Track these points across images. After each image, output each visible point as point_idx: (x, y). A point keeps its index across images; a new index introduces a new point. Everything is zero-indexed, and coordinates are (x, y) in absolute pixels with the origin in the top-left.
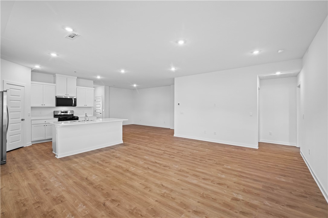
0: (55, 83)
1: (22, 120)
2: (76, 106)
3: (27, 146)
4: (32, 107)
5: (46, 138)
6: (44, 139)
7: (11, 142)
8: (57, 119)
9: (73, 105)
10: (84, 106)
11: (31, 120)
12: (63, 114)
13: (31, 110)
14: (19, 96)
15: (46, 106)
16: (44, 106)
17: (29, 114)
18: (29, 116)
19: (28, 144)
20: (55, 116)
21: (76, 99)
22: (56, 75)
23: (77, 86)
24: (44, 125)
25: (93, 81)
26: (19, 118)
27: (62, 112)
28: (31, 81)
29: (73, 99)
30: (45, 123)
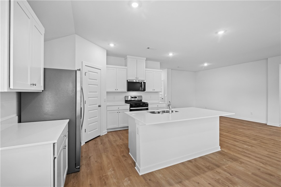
0: (126, 66)
1: (99, 106)
2: (145, 90)
3: (103, 135)
4: (107, 92)
5: (120, 126)
6: (118, 127)
7: (89, 132)
8: (128, 106)
9: (143, 90)
10: (152, 91)
11: (107, 106)
12: (133, 99)
13: (107, 95)
14: (96, 80)
15: (119, 90)
16: (117, 91)
17: (105, 99)
18: (105, 102)
19: (104, 132)
20: (127, 102)
21: (144, 83)
22: (128, 56)
23: (146, 68)
24: (118, 111)
25: (159, 63)
26: (97, 104)
27: (132, 98)
28: (107, 64)
29: (143, 83)
30: (118, 109)
